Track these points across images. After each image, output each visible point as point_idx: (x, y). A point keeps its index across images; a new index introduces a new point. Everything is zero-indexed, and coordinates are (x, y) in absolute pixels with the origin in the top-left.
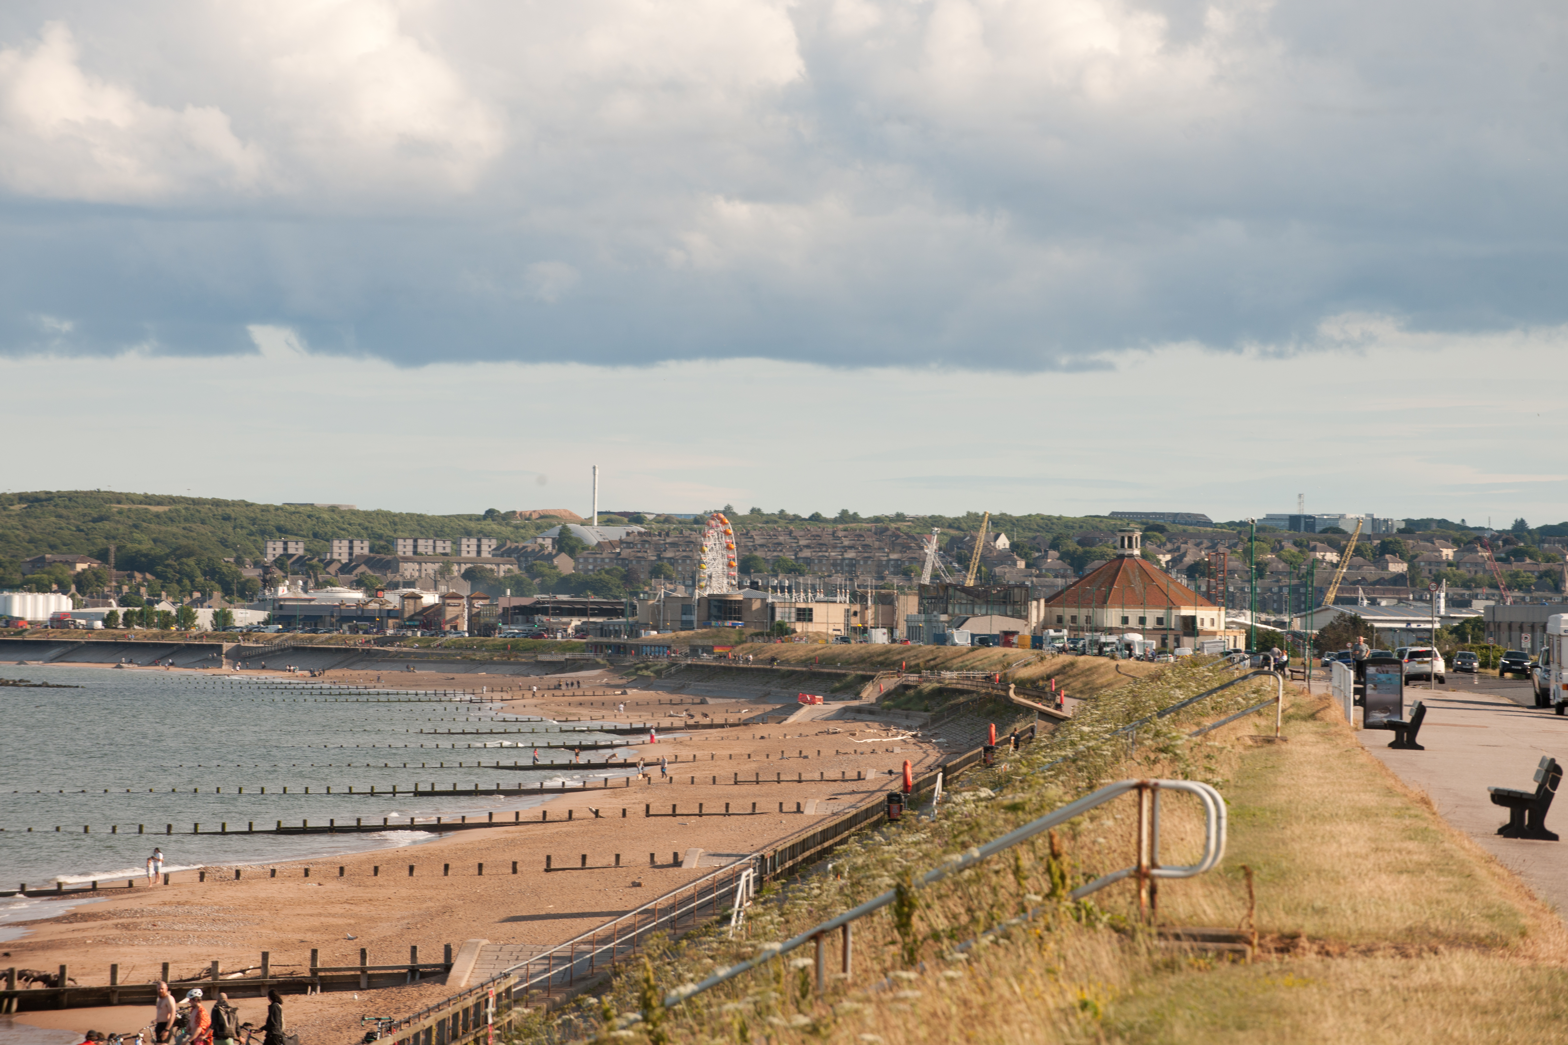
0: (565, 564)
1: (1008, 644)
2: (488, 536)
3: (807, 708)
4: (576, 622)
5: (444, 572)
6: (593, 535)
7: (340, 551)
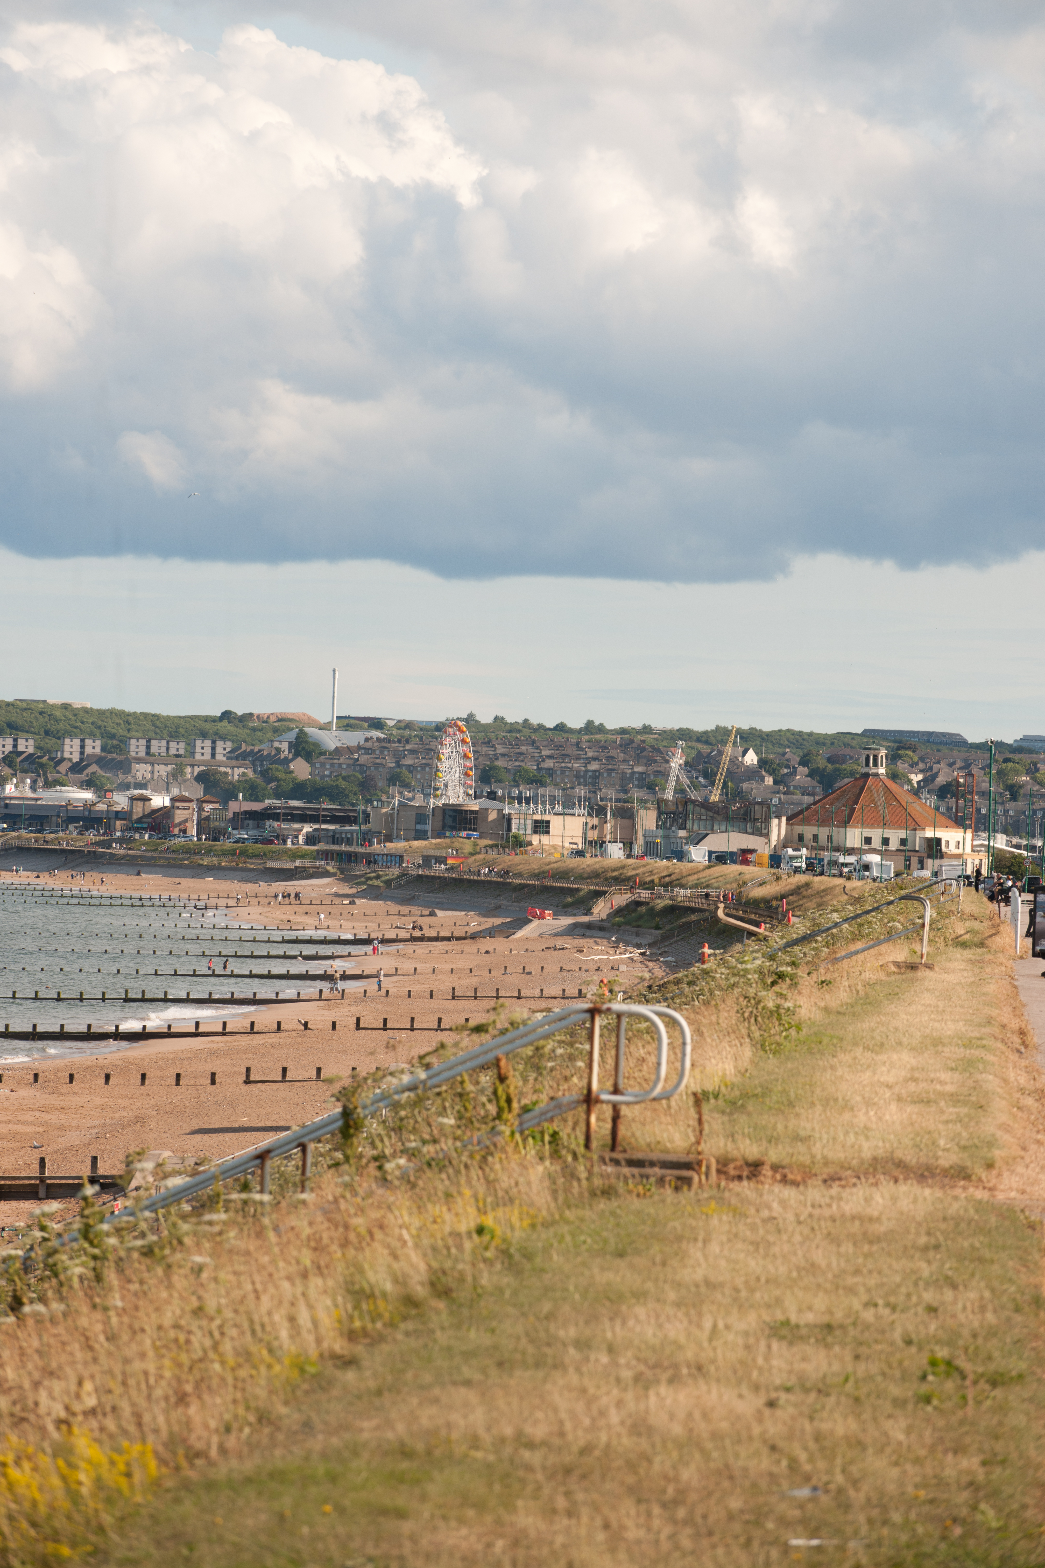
0: (301, 770)
1: (746, 862)
2: (223, 738)
3: (536, 923)
4: (307, 828)
5: (177, 774)
6: (331, 740)
7: (71, 749)
